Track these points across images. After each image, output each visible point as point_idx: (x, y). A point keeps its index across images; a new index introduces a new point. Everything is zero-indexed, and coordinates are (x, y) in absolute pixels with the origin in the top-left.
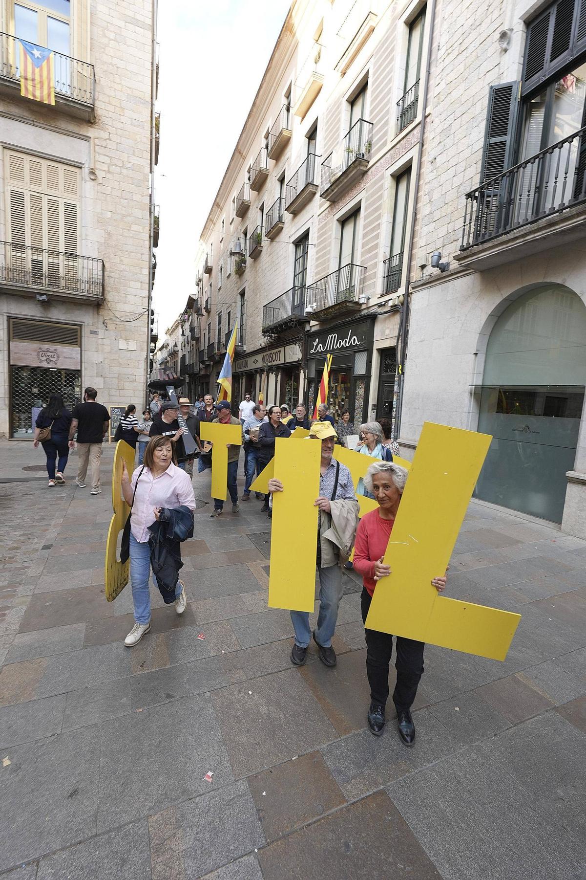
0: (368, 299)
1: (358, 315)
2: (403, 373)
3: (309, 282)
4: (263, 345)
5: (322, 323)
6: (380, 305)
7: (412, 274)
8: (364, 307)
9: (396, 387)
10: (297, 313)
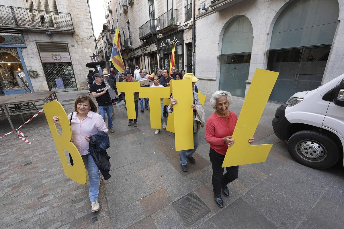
0: (180, 23)
1: (177, 30)
2: (195, 52)
3: (156, 17)
4: (141, 45)
5: (163, 34)
6: (185, 26)
7: (196, 12)
8: (179, 27)
9: (193, 58)
10: (153, 30)
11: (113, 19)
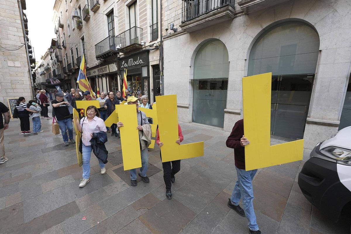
0: (145, 43)
1: (141, 50)
2: (163, 75)
3: (116, 34)
4: (97, 64)
5: (125, 54)
6: (150, 46)
7: (163, 33)
8: (143, 46)
9: (161, 81)
10: (112, 48)
11: (64, 34)
